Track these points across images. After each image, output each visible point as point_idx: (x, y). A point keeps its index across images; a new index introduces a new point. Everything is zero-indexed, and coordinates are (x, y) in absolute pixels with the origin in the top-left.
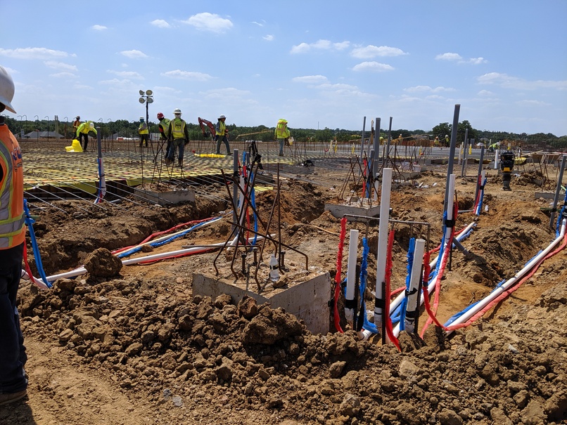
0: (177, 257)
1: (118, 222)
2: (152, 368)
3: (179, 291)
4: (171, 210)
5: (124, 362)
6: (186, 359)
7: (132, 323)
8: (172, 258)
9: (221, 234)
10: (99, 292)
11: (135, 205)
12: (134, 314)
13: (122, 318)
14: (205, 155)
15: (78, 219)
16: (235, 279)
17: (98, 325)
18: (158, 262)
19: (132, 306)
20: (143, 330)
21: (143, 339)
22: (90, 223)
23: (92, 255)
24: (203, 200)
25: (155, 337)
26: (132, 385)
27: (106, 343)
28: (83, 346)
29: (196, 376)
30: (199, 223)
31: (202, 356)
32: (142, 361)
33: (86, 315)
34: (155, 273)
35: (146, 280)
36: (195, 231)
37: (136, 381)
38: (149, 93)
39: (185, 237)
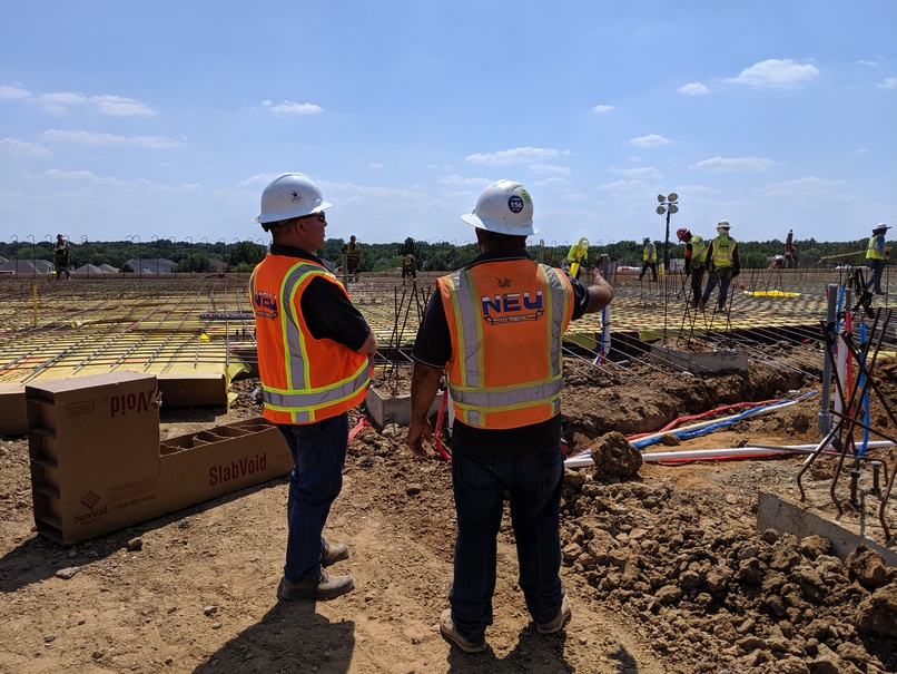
0: (720, 460)
1: (629, 394)
2: (698, 631)
3: (732, 517)
4: (708, 382)
5: (655, 610)
6: (752, 630)
7: (665, 554)
8: (712, 460)
9: (796, 429)
10: (614, 497)
11: (652, 370)
12: (666, 540)
13: (649, 542)
14: (763, 293)
15: (574, 385)
16: (836, 513)
17: (615, 546)
18: (688, 463)
19: (664, 527)
20: (682, 567)
21: (682, 582)
22: (589, 393)
23: (601, 441)
24: (761, 369)
25: (701, 584)
26: (670, 649)
27: (629, 575)
28: (595, 572)
29: (771, 662)
30: (753, 406)
31: (781, 633)
32: (682, 615)
33: (599, 527)
34: (691, 481)
35: (678, 489)
36: (748, 419)
37: (674, 646)
38: (673, 197)
39: (730, 428)
